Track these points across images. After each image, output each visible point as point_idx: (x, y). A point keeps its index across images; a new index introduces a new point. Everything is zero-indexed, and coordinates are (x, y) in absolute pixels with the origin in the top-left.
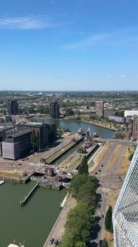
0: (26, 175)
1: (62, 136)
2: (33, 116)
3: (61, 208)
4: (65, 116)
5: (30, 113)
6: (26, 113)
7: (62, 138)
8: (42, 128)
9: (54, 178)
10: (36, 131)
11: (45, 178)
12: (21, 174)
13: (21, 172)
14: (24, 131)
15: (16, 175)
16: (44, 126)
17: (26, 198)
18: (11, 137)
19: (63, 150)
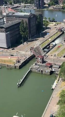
0: (19, 62)
1: (48, 26)
2: (18, 7)
3: (53, 89)
4: (49, 5)
5: (15, 3)
6: (11, 4)
7: (49, 28)
8: (30, 18)
9: (44, 64)
10: (24, 21)
11: (36, 64)
12: (15, 61)
13: (14, 59)
14: (14, 22)
15: (10, 61)
16: (32, 17)
17: (22, 80)
18: (2, 28)
19: (50, 40)
